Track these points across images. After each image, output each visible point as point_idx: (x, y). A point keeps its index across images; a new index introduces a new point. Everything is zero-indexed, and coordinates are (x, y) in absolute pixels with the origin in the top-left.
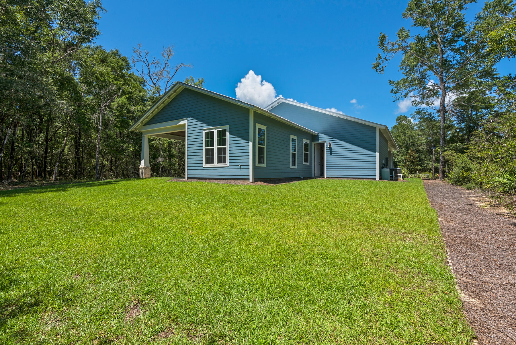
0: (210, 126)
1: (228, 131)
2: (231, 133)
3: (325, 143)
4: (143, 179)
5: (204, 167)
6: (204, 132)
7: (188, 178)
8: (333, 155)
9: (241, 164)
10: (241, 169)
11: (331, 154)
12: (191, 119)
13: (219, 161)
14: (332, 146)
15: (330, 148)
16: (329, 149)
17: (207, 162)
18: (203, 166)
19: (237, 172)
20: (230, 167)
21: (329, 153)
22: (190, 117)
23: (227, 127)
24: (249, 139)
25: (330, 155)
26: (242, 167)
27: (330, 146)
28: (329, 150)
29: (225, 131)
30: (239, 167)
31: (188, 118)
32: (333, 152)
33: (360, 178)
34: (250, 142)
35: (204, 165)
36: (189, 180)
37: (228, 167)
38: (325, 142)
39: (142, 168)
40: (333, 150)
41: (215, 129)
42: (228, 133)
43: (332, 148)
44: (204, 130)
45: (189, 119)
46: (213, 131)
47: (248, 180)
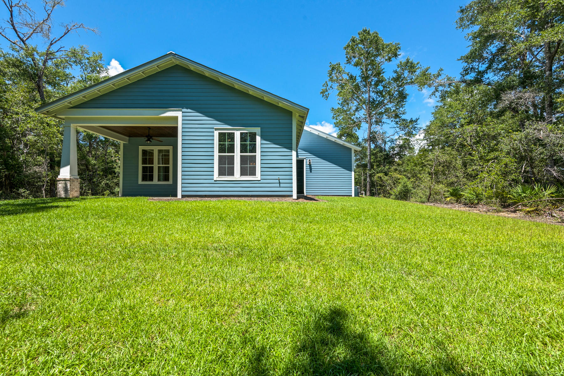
0: (226, 125)
1: (258, 135)
2: (263, 138)
3: (305, 160)
4: (66, 199)
5: (215, 181)
6: (216, 134)
7: (183, 196)
8: (312, 172)
9: (281, 177)
10: (280, 183)
11: (311, 171)
12: (189, 110)
13: (243, 173)
14: (311, 163)
15: (310, 165)
16: (308, 165)
17: (221, 173)
18: (215, 179)
19: (275, 188)
20: (262, 181)
21: (309, 170)
22: (187, 108)
23: (257, 130)
25: (309, 172)
26: (282, 181)
27: (310, 163)
28: (309, 168)
29: (253, 136)
30: (277, 181)
31: (183, 108)
32: (313, 170)
33: (334, 195)
34: (293, 151)
36: (184, 199)
37: (260, 181)
38: (305, 158)
39: (65, 180)
40: (312, 168)
41: (237, 130)
42: (258, 138)
43: (312, 165)
44: (216, 129)
45: (184, 110)
46: (232, 133)
47: (289, 197)
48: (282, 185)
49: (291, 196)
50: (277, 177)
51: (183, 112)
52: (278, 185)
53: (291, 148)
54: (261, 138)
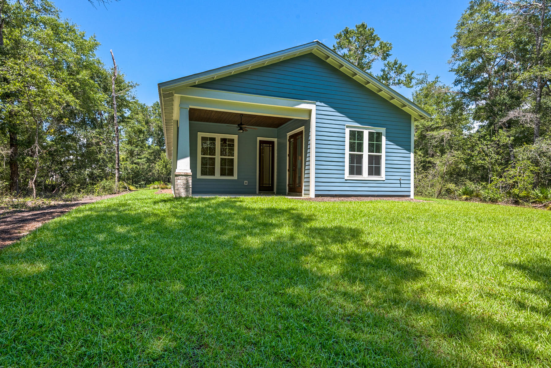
0: (357, 123)
1: (384, 135)
2: (388, 139)
5: (346, 180)
6: (347, 131)
9: (403, 178)
10: (401, 183)
12: (323, 104)
13: (370, 173)
17: (351, 172)
18: (346, 178)
19: (394, 188)
20: (387, 181)
22: (321, 102)
23: (383, 130)
24: (410, 150)
26: (402, 182)
29: (379, 135)
30: (398, 182)
31: (317, 101)
34: (411, 153)
35: (347, 175)
36: (317, 198)
37: (384, 181)
39: (186, 175)
41: (366, 129)
42: (384, 138)
44: (348, 127)
45: (318, 103)
46: (361, 131)
47: (408, 197)
48: (402, 185)
49: (409, 196)
50: (399, 178)
51: (316, 106)
52: (399, 185)
53: (409, 150)
54: (386, 139)
